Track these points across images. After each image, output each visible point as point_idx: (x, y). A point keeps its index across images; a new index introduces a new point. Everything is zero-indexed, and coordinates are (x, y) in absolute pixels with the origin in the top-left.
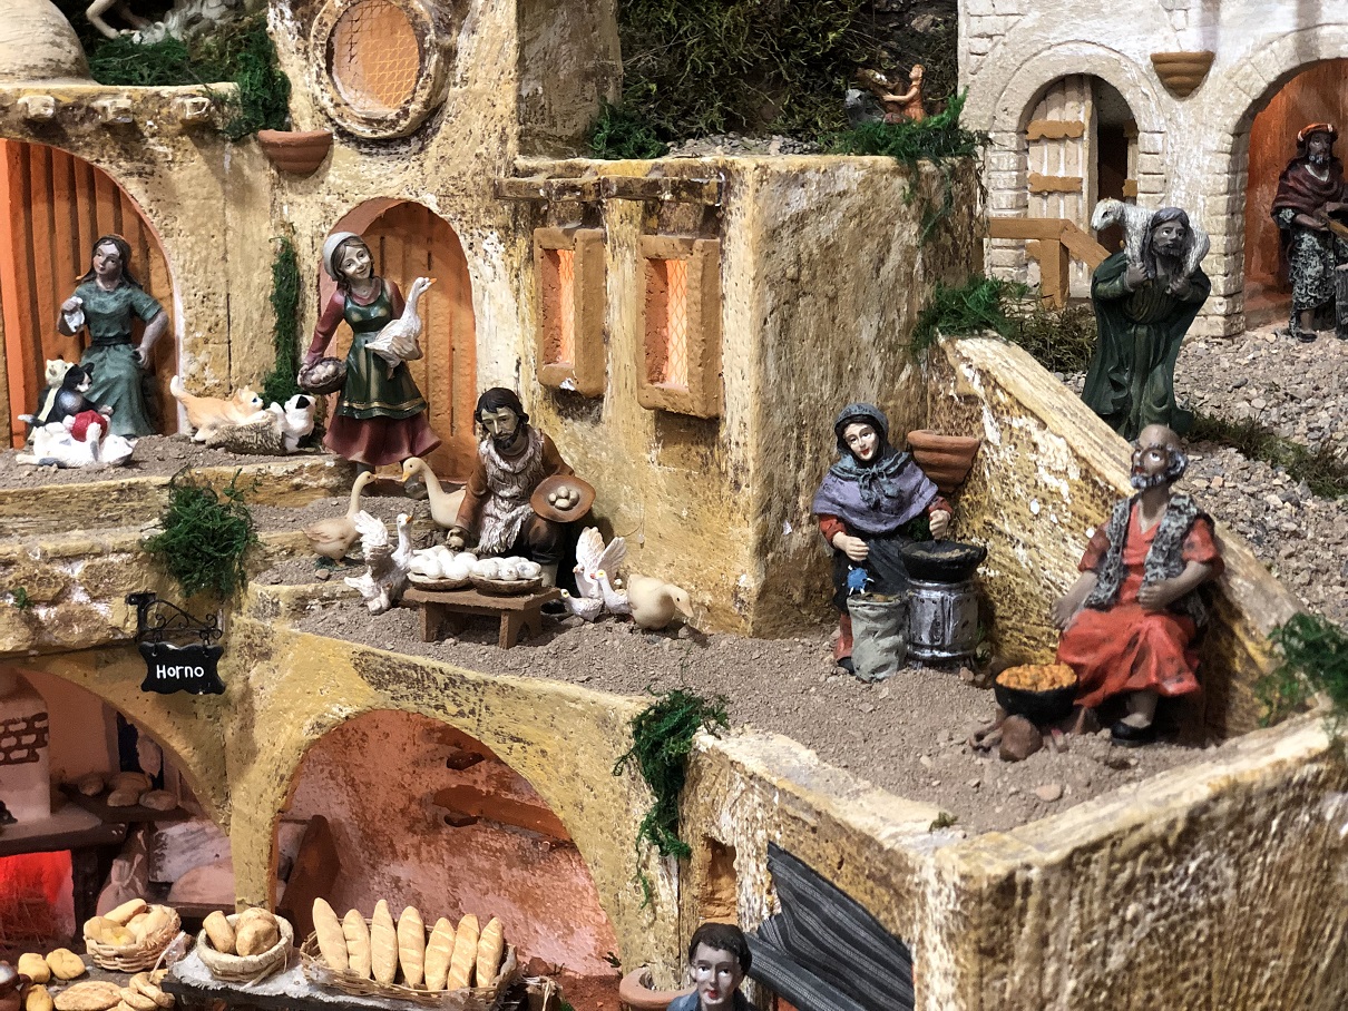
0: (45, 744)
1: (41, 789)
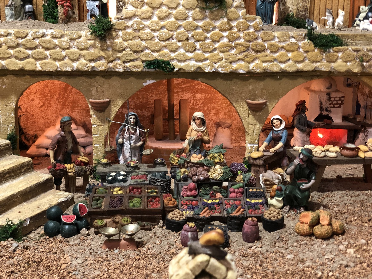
0: (343, 104)
1: (340, 115)
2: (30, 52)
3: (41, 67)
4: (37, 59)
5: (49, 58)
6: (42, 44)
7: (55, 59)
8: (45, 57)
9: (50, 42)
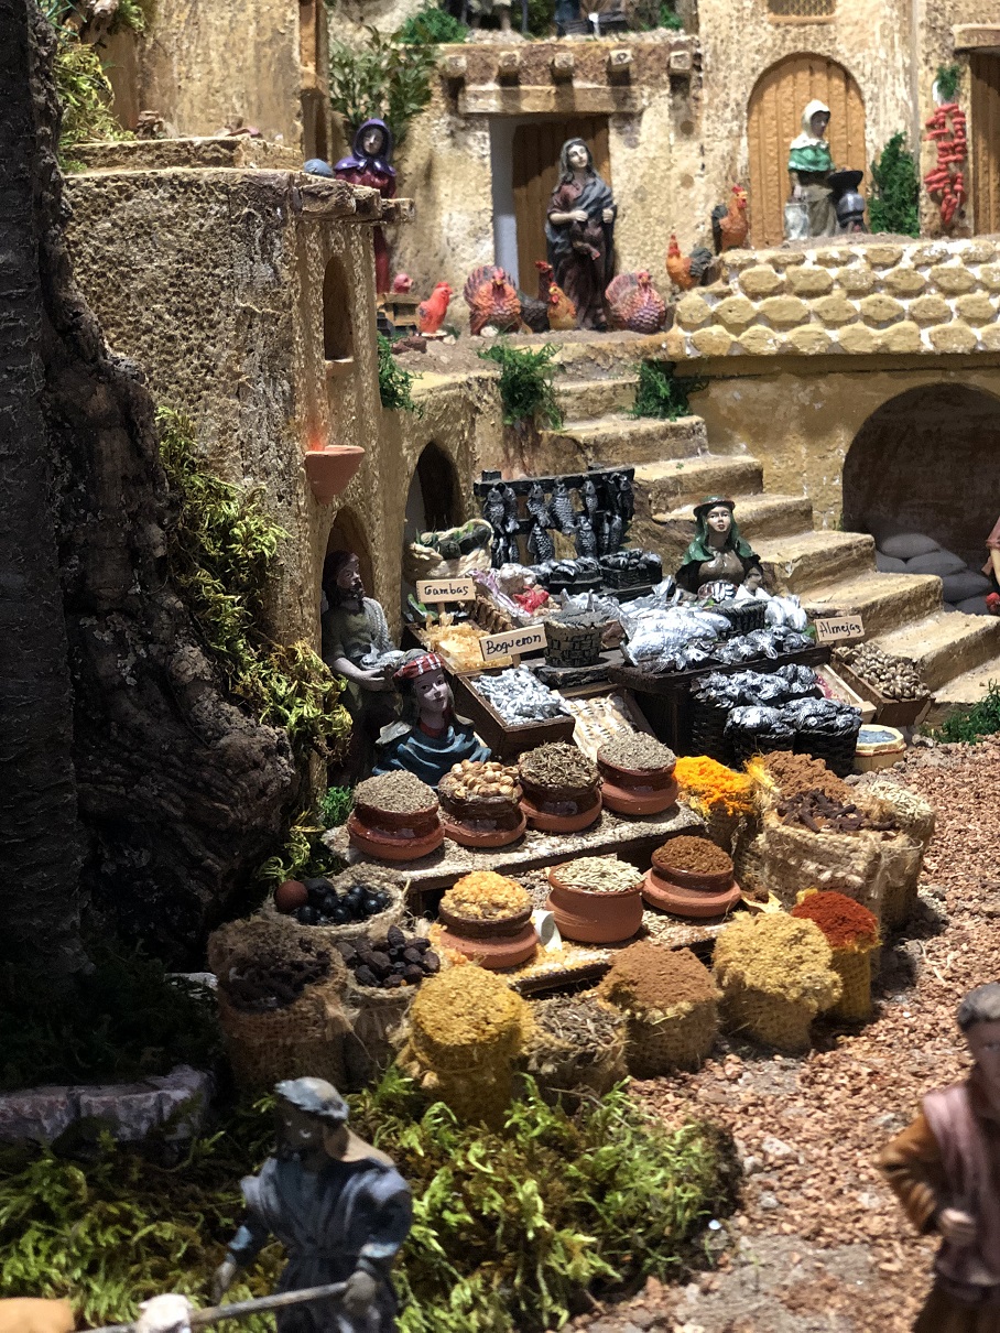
2: (906, 304)
3: (934, 343)
4: (923, 322)
5: (955, 316)
6: (939, 280)
7: (971, 321)
8: (947, 316)
9: (959, 273)
